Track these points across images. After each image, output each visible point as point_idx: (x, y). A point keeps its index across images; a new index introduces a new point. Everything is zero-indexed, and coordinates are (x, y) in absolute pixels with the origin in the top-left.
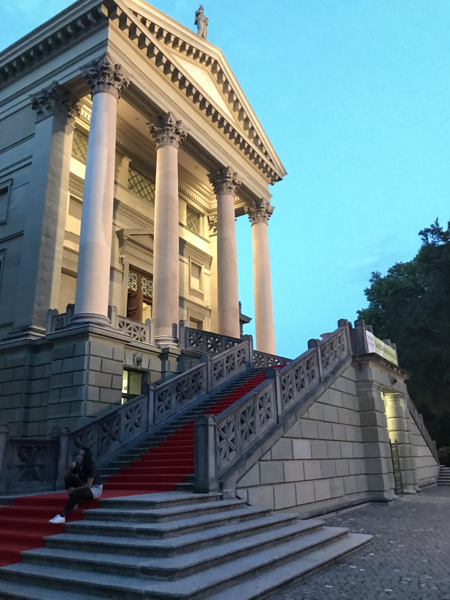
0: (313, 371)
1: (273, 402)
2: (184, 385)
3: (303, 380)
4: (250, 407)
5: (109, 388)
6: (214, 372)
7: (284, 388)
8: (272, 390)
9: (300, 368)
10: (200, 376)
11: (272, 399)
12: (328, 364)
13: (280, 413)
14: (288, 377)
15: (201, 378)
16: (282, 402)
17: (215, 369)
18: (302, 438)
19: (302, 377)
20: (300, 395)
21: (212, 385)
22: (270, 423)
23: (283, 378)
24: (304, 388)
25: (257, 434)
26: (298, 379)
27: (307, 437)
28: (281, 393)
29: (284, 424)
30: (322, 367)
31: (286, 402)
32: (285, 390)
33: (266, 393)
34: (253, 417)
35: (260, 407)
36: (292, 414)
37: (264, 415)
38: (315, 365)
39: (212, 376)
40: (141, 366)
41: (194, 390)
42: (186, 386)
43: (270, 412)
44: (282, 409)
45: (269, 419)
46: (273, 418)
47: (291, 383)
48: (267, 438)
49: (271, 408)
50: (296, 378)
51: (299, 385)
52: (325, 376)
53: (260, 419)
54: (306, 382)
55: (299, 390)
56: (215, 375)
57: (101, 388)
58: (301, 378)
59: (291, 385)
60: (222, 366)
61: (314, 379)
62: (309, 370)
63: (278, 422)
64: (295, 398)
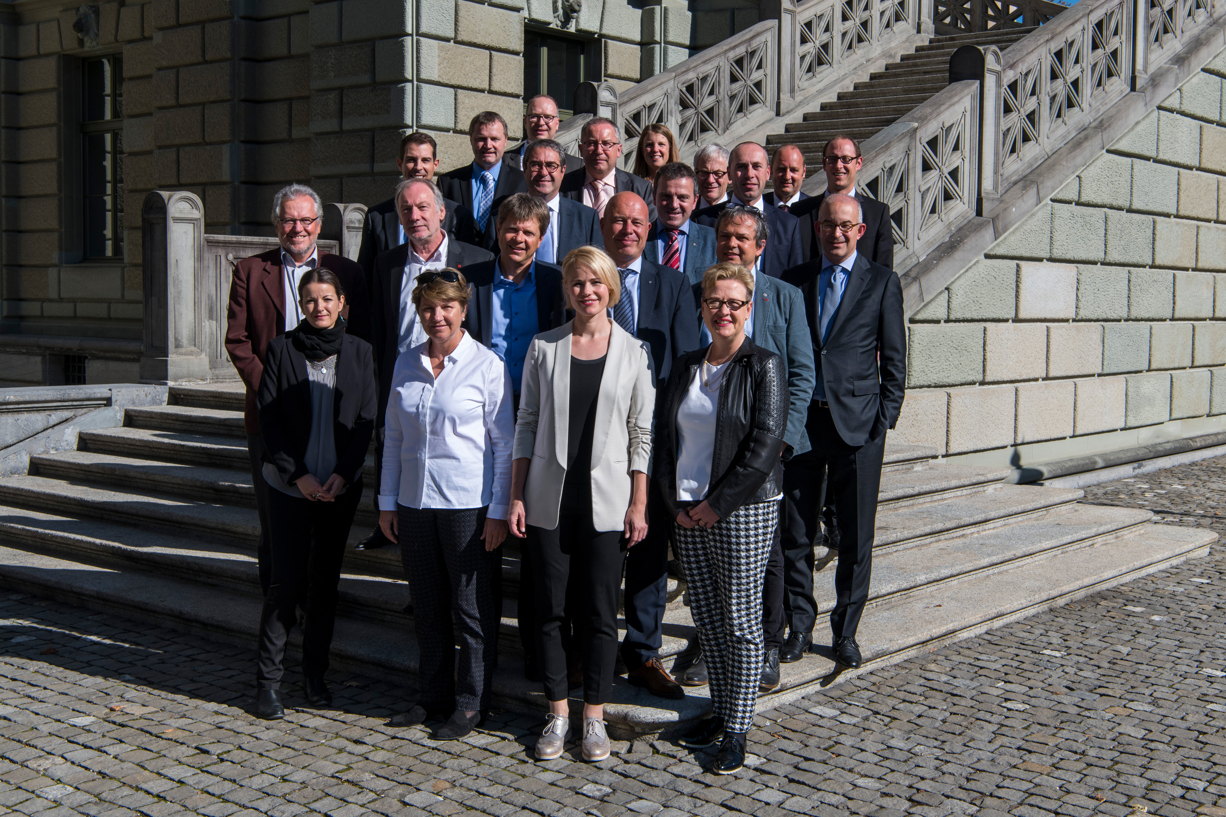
0: (1114, 54)
1: (967, 154)
2: (706, 88)
3: (1075, 84)
4: (894, 166)
5: (482, 91)
6: (801, 50)
7: (1008, 110)
8: (968, 115)
9: (1071, 44)
10: (755, 62)
11: (967, 144)
12: (1166, 31)
13: (988, 184)
14: (1027, 74)
15: (759, 67)
16: (996, 154)
17: (804, 41)
18: (1051, 260)
19: (1073, 73)
20: (1062, 130)
21: (792, 91)
22: (953, 215)
23: (1009, 76)
24: (1076, 109)
25: (909, 244)
26: (1060, 81)
27: (1068, 256)
28: (997, 124)
29: (994, 220)
30: (1147, 39)
31: (1013, 150)
32: (1014, 116)
33: (947, 125)
34: (901, 195)
35: (927, 167)
36: (1025, 188)
37: (936, 192)
38: (1124, 35)
39: (793, 65)
40: (577, 22)
41: (736, 104)
42: (711, 93)
43: (957, 183)
44: (996, 172)
45: (951, 203)
46: (966, 200)
47: (1033, 93)
48: (939, 259)
49: (960, 171)
50: (1054, 76)
51: (1061, 98)
52: (1152, 69)
53: (923, 203)
54: (1087, 87)
55: (1059, 115)
56: (803, 58)
57: (460, 91)
58: (1070, 78)
59: (1034, 98)
60: (827, 30)
61: (1114, 79)
62: (1100, 51)
63: (979, 213)
64: (1042, 139)
